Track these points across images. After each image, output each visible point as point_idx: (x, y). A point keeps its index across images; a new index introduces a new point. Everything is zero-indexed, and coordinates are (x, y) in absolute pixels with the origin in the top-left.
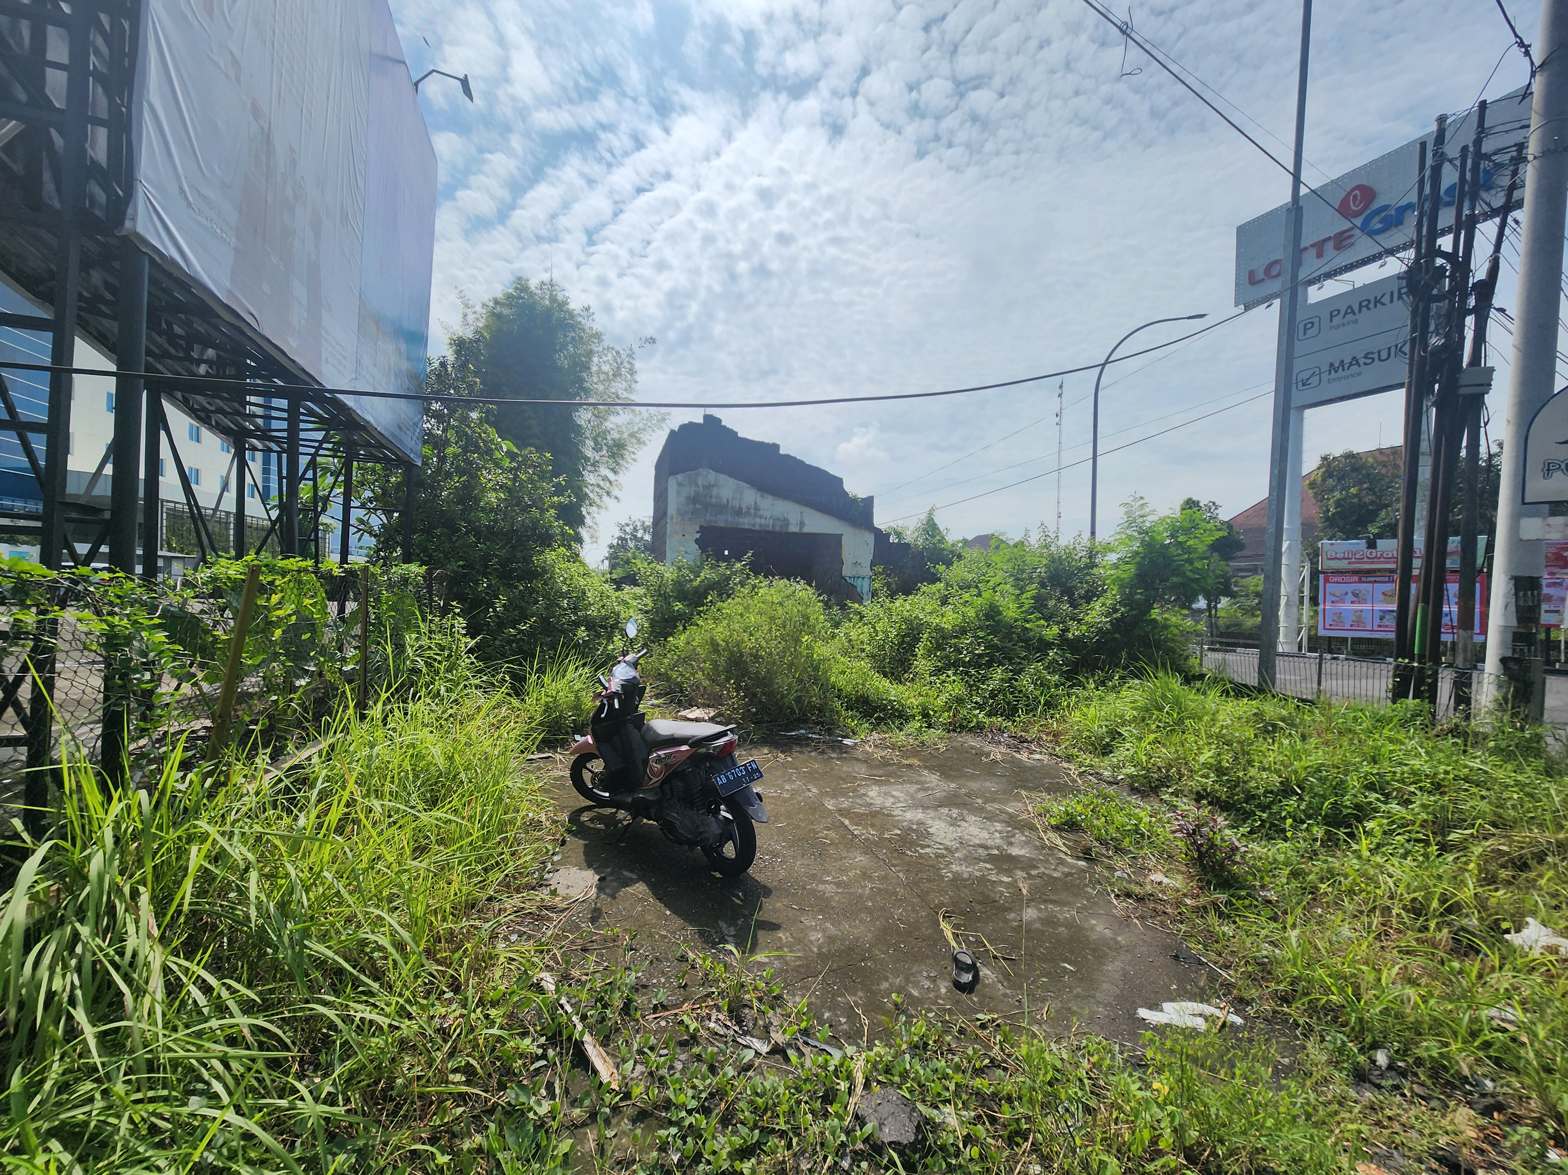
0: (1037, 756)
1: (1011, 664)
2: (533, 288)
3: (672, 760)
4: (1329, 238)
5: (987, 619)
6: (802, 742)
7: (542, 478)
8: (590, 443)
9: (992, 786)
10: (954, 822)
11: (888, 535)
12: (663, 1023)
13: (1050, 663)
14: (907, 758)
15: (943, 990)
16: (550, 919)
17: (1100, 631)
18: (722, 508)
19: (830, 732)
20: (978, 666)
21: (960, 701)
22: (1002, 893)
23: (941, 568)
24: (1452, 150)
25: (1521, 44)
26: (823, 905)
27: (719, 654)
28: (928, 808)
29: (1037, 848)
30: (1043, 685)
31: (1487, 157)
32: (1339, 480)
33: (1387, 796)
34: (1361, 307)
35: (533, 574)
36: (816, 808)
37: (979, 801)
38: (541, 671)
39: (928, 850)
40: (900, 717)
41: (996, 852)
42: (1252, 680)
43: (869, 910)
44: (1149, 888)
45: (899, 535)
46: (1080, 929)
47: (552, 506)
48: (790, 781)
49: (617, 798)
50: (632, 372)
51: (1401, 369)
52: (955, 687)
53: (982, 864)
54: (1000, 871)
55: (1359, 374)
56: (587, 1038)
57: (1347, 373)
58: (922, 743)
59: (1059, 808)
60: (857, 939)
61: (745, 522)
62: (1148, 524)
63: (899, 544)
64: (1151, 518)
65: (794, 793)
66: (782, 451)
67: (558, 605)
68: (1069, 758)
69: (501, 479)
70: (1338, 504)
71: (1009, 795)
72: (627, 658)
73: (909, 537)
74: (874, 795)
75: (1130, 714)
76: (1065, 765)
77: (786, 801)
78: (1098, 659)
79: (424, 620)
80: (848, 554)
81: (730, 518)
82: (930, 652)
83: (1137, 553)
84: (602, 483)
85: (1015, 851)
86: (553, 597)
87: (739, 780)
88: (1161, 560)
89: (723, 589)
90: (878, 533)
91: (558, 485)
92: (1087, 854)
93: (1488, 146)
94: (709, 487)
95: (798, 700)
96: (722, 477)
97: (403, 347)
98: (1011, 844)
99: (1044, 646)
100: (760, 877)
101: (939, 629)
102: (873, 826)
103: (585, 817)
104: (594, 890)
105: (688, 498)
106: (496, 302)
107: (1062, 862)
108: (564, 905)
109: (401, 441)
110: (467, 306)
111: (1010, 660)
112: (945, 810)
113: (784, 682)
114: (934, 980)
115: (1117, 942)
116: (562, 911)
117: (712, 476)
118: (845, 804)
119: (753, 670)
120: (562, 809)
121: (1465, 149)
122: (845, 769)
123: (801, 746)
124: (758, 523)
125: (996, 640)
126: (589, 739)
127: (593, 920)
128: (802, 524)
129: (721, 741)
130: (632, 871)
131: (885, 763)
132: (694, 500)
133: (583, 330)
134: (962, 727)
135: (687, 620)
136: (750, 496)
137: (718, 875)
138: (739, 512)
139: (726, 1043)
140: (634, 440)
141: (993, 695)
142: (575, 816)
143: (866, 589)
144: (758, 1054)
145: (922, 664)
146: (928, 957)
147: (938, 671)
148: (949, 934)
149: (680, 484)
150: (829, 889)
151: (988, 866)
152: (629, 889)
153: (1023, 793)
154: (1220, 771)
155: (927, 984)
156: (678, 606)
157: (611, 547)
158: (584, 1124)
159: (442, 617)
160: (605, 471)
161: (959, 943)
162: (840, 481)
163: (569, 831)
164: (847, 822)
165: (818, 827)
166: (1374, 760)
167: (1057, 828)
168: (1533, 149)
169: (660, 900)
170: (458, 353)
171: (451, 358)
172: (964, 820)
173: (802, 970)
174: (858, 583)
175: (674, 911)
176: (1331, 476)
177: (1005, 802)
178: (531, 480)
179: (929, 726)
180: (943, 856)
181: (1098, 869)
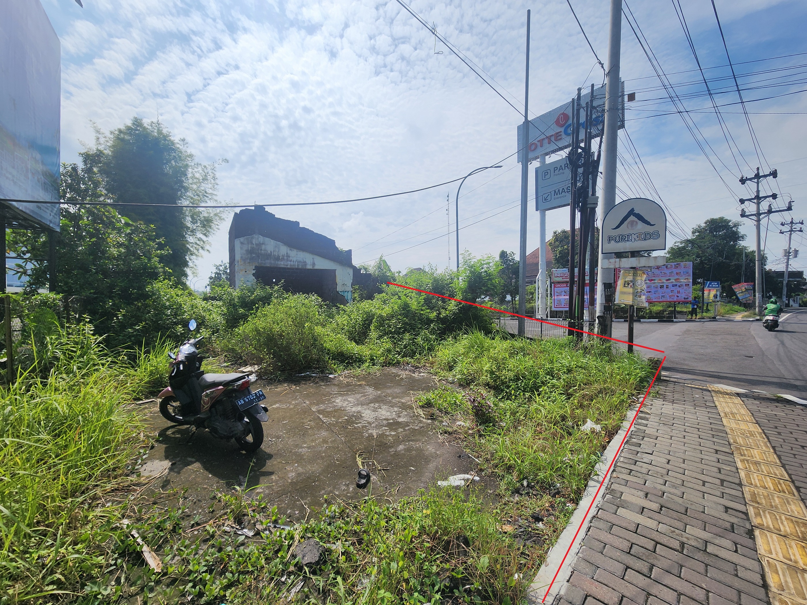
0: (422, 374)
1: (414, 331)
2: (145, 125)
3: (214, 395)
4: (552, 135)
5: (403, 310)
6: (307, 379)
7: (149, 239)
8: (189, 219)
9: (397, 390)
10: (375, 410)
11: (360, 270)
12: (196, 533)
13: (432, 329)
14: (359, 381)
15: (351, 489)
16: (135, 491)
17: (454, 314)
18: (268, 256)
19: (322, 372)
20: (399, 333)
21: (389, 351)
22: (390, 440)
23: (384, 286)
24: (583, 103)
25: (600, 63)
26: (299, 459)
27: (260, 335)
28: (364, 404)
29: (411, 417)
30: (428, 340)
31: (595, 108)
32: (560, 242)
33: (553, 376)
34: (565, 167)
35: (146, 296)
36: (306, 411)
37: (390, 398)
38: (147, 352)
39: (359, 425)
40: (360, 361)
41: (392, 421)
42: (516, 332)
43: (323, 458)
44: (455, 428)
45: (366, 269)
46: (422, 450)
47: (157, 256)
48: (296, 399)
49: (187, 419)
50: (214, 178)
51: (568, 198)
52: (387, 344)
53: (384, 428)
54: (391, 430)
55: (565, 196)
56: (145, 548)
57: (561, 195)
58: (369, 373)
59: (424, 396)
60: (313, 473)
61: (282, 264)
62: (472, 263)
63: (366, 274)
64: (473, 260)
65: (296, 405)
66: (301, 225)
67: (164, 314)
68: (436, 374)
69: (122, 240)
70: (560, 253)
71: (405, 394)
72: (190, 342)
73: (371, 270)
74: (339, 401)
75: (462, 351)
76: (434, 377)
77: (291, 409)
78: (453, 326)
79: (63, 327)
80: (339, 280)
81: (273, 262)
82: (377, 328)
83: (468, 277)
84: (198, 242)
85: (400, 420)
86: (160, 309)
87: (252, 401)
88: (478, 279)
89: (266, 300)
90: (354, 268)
91: (159, 244)
92: (432, 417)
93: (595, 104)
94: (259, 245)
95: (305, 357)
96: (267, 239)
97: (38, 156)
98: (400, 417)
99: (429, 321)
100: (268, 451)
101: (381, 316)
102: (334, 417)
103: (169, 432)
104: (167, 470)
105: (247, 251)
106: (120, 131)
107: (421, 422)
108: (146, 481)
109: (41, 216)
110: (98, 132)
111: (414, 329)
112: (372, 405)
113: (296, 348)
114: (347, 485)
115: (436, 454)
116: (144, 485)
117: (261, 239)
118: (322, 407)
119: (279, 343)
120: (155, 430)
121: (587, 103)
122: (327, 390)
123: (306, 380)
124: (289, 264)
125: (407, 320)
126: (169, 389)
127: (163, 487)
128: (314, 264)
129: (240, 382)
130: (193, 457)
131: (348, 385)
132: (250, 252)
133: (181, 152)
134: (389, 363)
135: (244, 318)
136: (284, 250)
137: (244, 452)
138: (278, 258)
139: (230, 536)
140: (217, 218)
141: (405, 347)
142: (163, 433)
143: (349, 297)
144: (247, 537)
145: (373, 334)
146: (347, 475)
147: (380, 337)
148: (360, 463)
149: (242, 243)
150: (303, 451)
151: (386, 428)
152: (189, 467)
153: (411, 392)
154: (492, 373)
155: (343, 488)
156: (241, 311)
157: (211, 278)
158: (137, 594)
159: (78, 324)
160: (199, 235)
161: (363, 466)
162: (333, 242)
163: (157, 441)
164: (321, 416)
165: (305, 421)
166: (552, 362)
167: (422, 407)
168: (606, 107)
169: (207, 470)
170: (85, 162)
171: (81, 166)
172: (380, 408)
173: (280, 492)
174: (345, 294)
175: (214, 475)
176: (557, 241)
177: (402, 397)
178: (140, 240)
179: (373, 365)
180: (366, 427)
181: (436, 423)
